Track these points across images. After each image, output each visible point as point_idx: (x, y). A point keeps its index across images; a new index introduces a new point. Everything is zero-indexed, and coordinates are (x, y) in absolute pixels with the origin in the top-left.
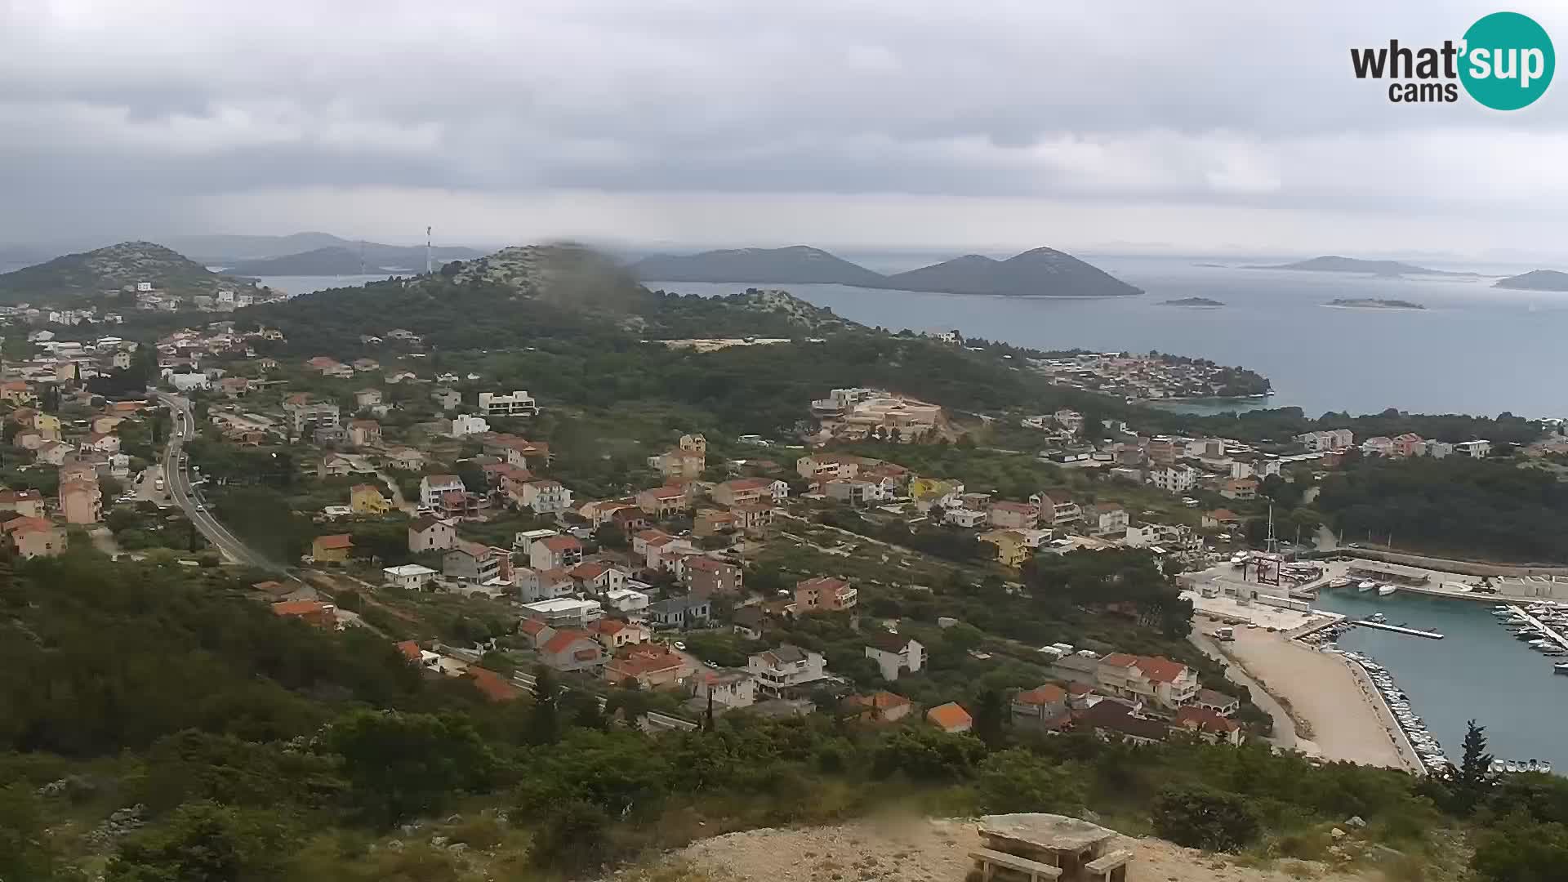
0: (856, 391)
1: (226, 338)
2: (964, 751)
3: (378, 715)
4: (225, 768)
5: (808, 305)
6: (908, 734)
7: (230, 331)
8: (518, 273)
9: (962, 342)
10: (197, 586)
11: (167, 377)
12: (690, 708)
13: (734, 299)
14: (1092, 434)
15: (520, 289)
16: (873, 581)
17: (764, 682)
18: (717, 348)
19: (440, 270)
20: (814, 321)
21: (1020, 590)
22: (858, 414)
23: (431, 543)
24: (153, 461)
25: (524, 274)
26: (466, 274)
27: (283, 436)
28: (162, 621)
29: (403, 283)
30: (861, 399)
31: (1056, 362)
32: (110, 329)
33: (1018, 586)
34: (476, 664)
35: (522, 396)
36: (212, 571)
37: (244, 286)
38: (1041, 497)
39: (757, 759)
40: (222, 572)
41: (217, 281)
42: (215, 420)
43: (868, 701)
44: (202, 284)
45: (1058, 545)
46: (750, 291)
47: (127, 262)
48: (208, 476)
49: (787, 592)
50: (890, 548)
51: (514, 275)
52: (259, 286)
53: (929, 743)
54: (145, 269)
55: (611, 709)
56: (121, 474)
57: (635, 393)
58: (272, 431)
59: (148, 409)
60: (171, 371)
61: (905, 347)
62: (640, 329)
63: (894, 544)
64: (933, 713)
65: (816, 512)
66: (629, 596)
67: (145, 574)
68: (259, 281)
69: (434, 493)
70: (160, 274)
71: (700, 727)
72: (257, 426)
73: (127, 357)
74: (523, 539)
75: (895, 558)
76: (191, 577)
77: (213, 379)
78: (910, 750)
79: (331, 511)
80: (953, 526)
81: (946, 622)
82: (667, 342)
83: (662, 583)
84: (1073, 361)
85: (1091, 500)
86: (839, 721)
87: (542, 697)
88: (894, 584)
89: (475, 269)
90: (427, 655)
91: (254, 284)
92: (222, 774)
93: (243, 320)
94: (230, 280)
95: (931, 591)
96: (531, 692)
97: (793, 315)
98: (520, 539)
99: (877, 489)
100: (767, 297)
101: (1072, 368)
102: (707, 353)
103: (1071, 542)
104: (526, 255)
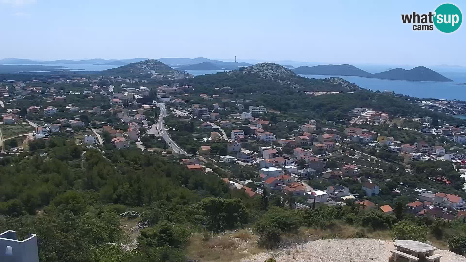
0: (362, 109)
1: (176, 87)
2: (391, 219)
3: (217, 199)
4: (172, 212)
5: (348, 82)
6: (374, 213)
7: (177, 85)
8: (262, 71)
9: (395, 95)
10: (166, 159)
11: (159, 99)
12: (308, 202)
13: (326, 80)
14: (435, 124)
15: (262, 75)
16: (365, 167)
17: (330, 195)
18: (320, 94)
19: (239, 69)
20: (350, 87)
21: (410, 172)
22: (363, 116)
23: (234, 149)
24: (154, 123)
25: (263, 71)
26: (246, 71)
27: (192, 117)
28: (155, 168)
29: (228, 73)
30: (364, 111)
31: (424, 102)
32: (143, 84)
33: (410, 170)
34: (245, 186)
35: (262, 107)
36: (170, 155)
37: (181, 73)
38: (418, 143)
39: (327, 218)
40: (173, 155)
41: (173, 71)
42: (172, 111)
43: (362, 203)
44: (169, 72)
45: (423, 158)
46: (331, 78)
47: (149, 65)
48: (170, 127)
49: (339, 169)
50: (371, 157)
51: (260, 71)
52: (186, 73)
53: (380, 217)
54: (153, 68)
55: (285, 201)
56: (145, 126)
57: (295, 107)
58: (189, 115)
59: (153, 108)
60: (160, 97)
61: (377, 96)
62: (298, 88)
63: (372, 156)
64: (381, 207)
65: (349, 145)
66: (292, 168)
67: (151, 155)
68: (186, 71)
69: (235, 135)
70: (157, 69)
71: (311, 208)
72: (185, 113)
73: (148, 93)
74: (261, 149)
75: (372, 160)
76: (164, 156)
77: (172, 99)
78: (374, 218)
79: (205, 139)
80: (390, 151)
81: (387, 180)
82: (305, 92)
83: (301, 164)
84: (430, 102)
85: (434, 145)
86: (353, 209)
87: (265, 196)
88: (372, 168)
89: (249, 69)
90: (231, 182)
91: (185, 72)
92: (170, 214)
93: (181, 83)
94: (177, 71)
95: (383, 171)
96: (261, 195)
97: (344, 85)
98: (260, 149)
99: (368, 139)
100: (336, 79)
101: (430, 103)
102: (317, 96)
103: (426, 158)
104: (264, 65)
